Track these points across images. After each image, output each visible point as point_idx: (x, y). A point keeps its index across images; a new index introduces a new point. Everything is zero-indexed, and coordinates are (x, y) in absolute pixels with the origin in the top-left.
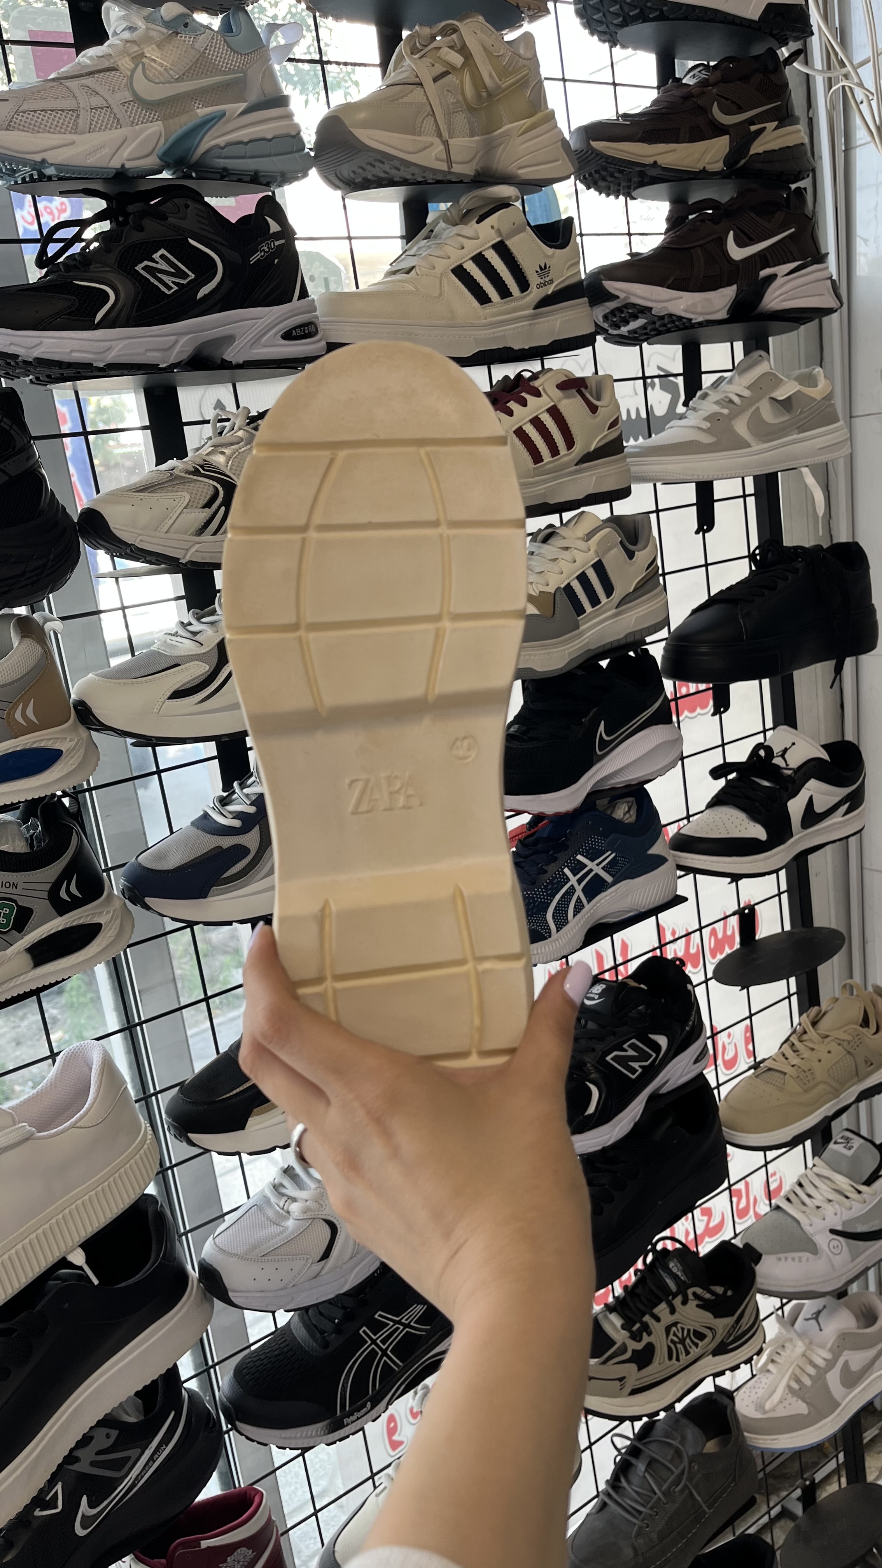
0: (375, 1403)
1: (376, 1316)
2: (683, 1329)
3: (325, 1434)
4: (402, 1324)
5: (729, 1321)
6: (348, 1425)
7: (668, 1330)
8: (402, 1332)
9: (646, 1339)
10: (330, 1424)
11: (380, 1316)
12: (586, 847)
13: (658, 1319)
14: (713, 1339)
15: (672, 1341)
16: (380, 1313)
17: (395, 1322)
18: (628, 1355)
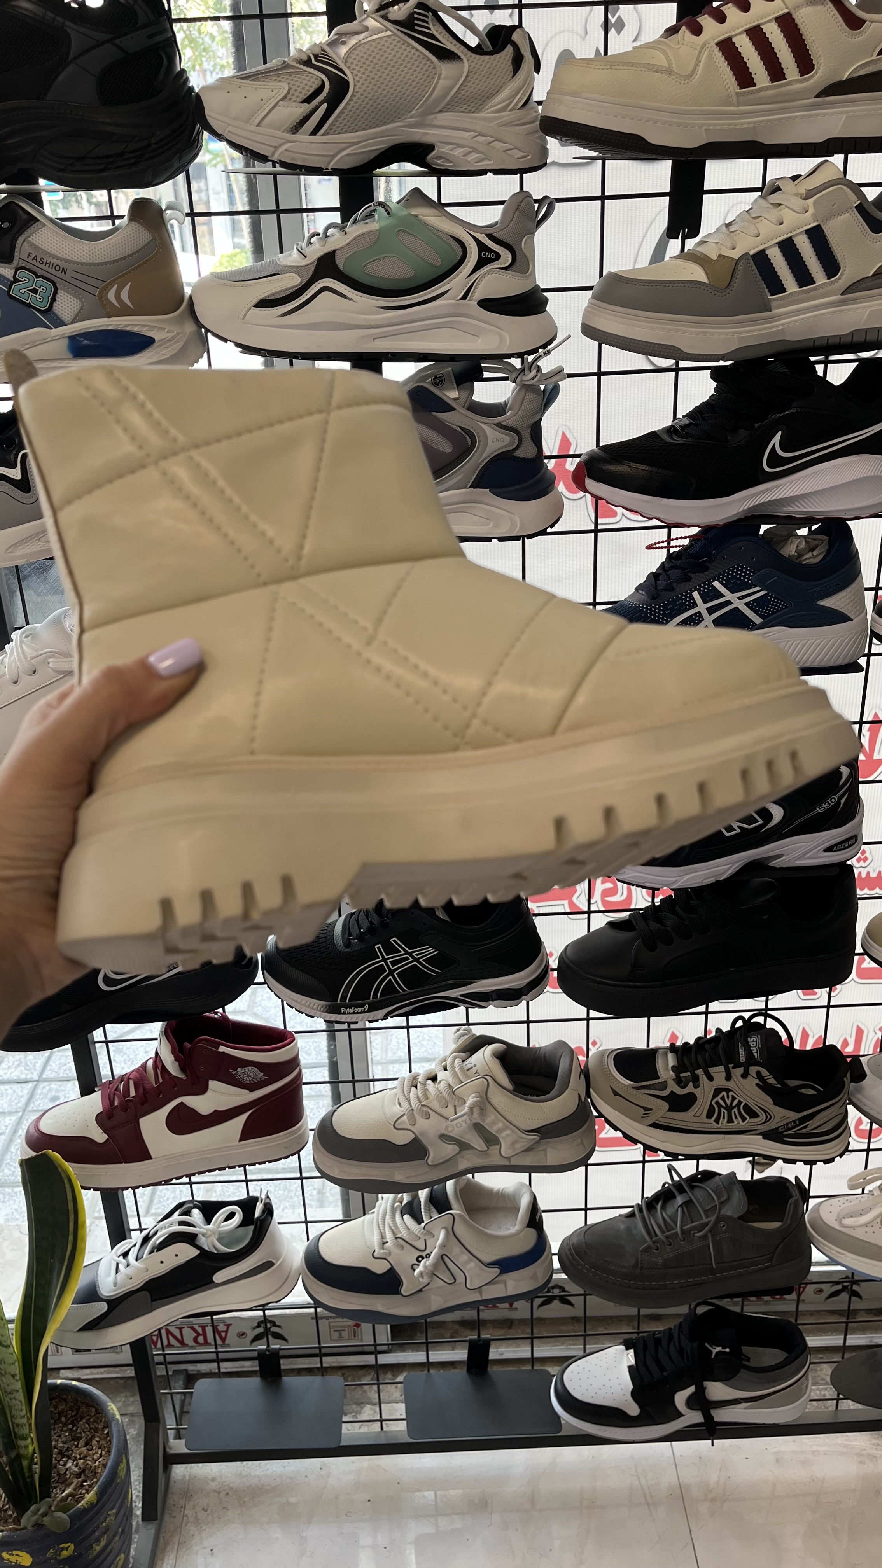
0: (373, 1008)
1: (391, 940)
2: (734, 1098)
3: (323, 1012)
4: (412, 957)
5: (793, 1116)
6: (344, 1013)
7: (717, 1092)
8: (409, 963)
9: (690, 1088)
10: (330, 1006)
11: (394, 941)
12: (728, 574)
13: (711, 1078)
14: (765, 1122)
15: (717, 1103)
16: (395, 939)
17: (407, 953)
18: (665, 1093)
